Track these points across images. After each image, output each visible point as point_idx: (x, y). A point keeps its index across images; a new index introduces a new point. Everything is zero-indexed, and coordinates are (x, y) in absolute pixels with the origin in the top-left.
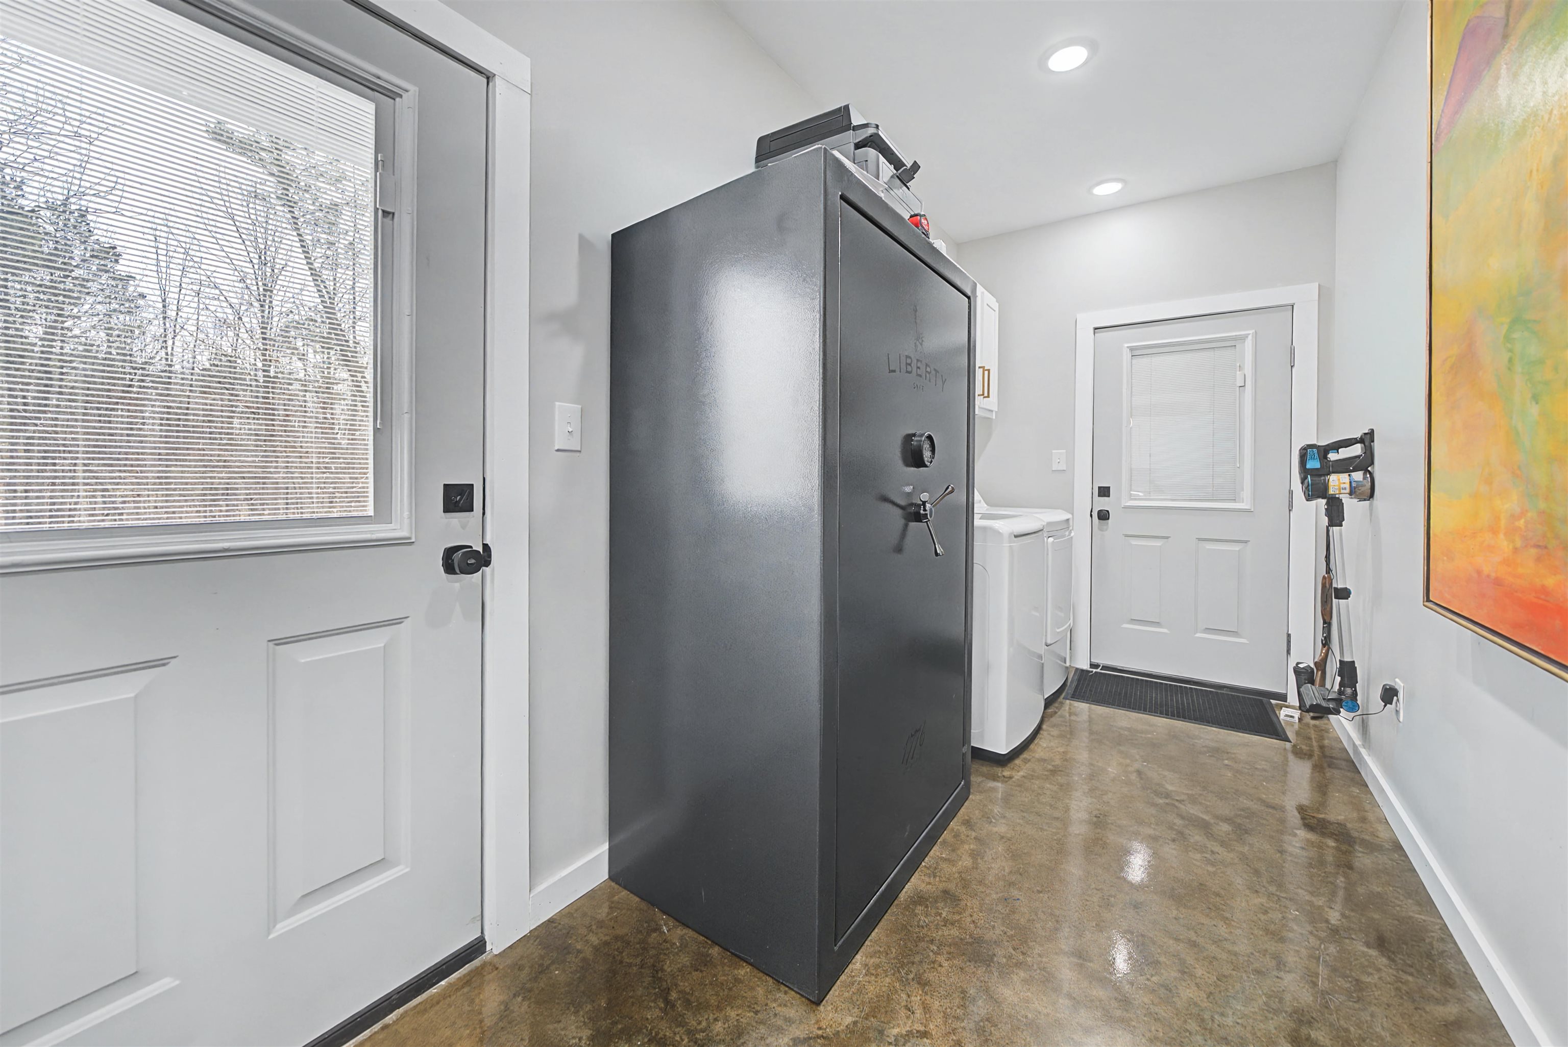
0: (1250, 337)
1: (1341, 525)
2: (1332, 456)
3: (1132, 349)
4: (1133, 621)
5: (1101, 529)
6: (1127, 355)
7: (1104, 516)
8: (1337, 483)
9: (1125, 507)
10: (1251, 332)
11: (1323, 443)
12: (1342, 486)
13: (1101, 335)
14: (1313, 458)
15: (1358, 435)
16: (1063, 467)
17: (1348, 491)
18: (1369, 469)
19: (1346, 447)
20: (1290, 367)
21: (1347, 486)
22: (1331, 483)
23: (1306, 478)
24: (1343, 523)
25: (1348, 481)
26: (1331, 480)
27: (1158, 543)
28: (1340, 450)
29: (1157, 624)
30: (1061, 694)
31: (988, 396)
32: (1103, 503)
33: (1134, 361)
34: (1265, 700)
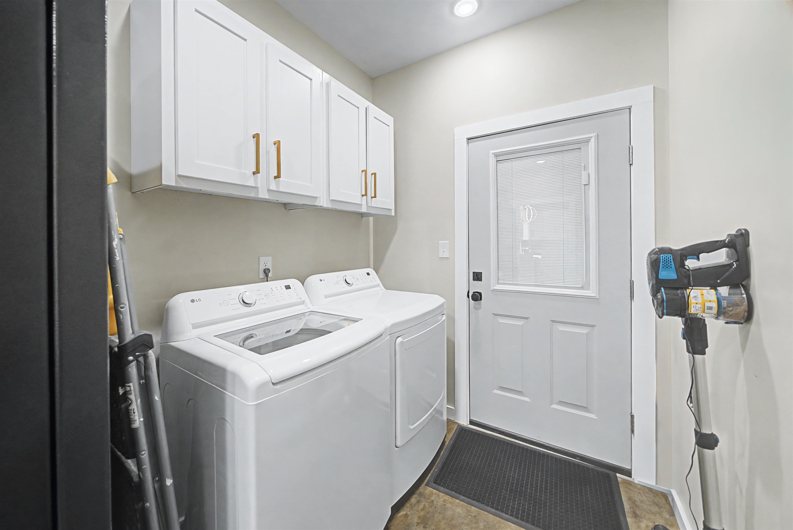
0: (593, 140)
1: (704, 353)
2: (691, 264)
3: (496, 155)
4: (502, 388)
5: (475, 308)
6: (492, 161)
7: (477, 297)
8: (700, 300)
9: (494, 290)
10: (593, 135)
11: (677, 246)
12: (708, 304)
13: (475, 144)
14: (667, 267)
15: (723, 237)
16: (446, 255)
17: (715, 311)
18: (743, 283)
19: (708, 253)
20: (629, 165)
21: (715, 305)
22: (692, 301)
23: (658, 291)
24: (707, 350)
25: (714, 298)
26: (692, 295)
27: (520, 323)
28: (701, 256)
29: (519, 393)
30: (423, 482)
31: (375, 197)
32: (477, 287)
33: (500, 165)
34: (611, 473)
